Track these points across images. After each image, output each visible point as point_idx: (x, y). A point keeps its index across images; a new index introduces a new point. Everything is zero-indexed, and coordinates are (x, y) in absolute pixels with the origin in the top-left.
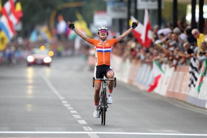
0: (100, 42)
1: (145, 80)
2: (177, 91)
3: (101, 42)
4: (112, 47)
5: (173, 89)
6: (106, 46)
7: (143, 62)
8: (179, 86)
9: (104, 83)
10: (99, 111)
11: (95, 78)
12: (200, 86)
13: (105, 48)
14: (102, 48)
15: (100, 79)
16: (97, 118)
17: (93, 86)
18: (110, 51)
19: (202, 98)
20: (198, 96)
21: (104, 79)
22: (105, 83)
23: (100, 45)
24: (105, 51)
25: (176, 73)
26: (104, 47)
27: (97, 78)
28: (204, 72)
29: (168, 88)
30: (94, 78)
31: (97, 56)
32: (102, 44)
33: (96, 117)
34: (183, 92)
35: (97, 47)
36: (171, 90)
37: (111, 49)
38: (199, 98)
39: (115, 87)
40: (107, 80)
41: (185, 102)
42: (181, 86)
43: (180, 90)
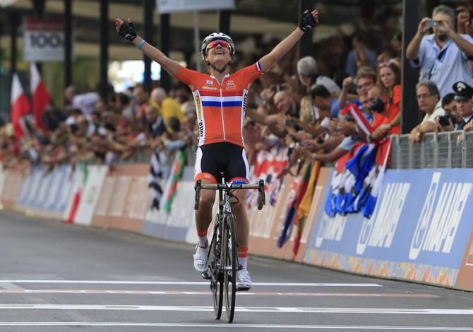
0: (210, 79)
1: (41, 197)
2: (117, 213)
3: (214, 77)
4: (246, 92)
5: (109, 210)
6: (228, 89)
7: (37, 163)
8: (121, 203)
12: (170, 200)
13: (225, 94)
14: (217, 94)
18: (239, 104)
19: (177, 224)
20: (167, 220)
21: (229, 186)
23: (210, 86)
24: (226, 104)
25: (111, 180)
26: (221, 91)
28: (178, 173)
29: (96, 209)
31: (203, 118)
32: (216, 85)
34: (132, 215)
35: (203, 93)
36: (102, 213)
37: (243, 97)
38: (169, 223)
40: (236, 188)
41: (138, 234)
42: (127, 203)
43: (125, 212)
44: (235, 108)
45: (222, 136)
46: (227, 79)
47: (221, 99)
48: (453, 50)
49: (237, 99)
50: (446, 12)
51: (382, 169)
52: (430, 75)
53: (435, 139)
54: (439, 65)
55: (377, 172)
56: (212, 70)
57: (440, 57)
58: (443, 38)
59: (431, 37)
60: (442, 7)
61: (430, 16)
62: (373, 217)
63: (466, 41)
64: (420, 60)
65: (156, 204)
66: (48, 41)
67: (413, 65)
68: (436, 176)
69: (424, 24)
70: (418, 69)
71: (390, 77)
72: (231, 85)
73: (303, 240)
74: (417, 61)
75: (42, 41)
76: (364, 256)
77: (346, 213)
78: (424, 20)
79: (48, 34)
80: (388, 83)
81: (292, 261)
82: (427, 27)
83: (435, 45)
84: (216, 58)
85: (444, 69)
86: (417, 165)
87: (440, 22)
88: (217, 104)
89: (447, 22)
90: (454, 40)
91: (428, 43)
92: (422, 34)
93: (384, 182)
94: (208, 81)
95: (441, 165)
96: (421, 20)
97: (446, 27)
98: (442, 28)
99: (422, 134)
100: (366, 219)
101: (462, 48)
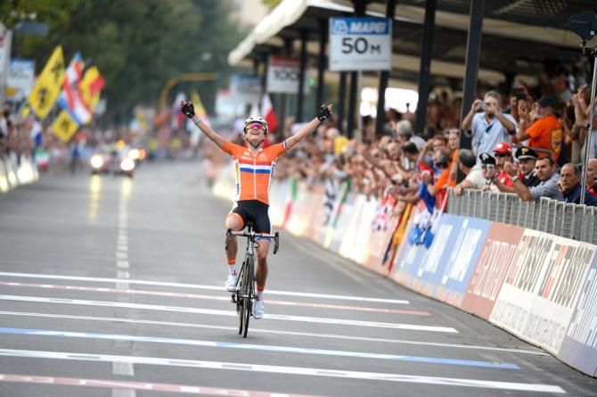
0: (247, 151)
3: (251, 150)
4: (273, 163)
6: (260, 160)
9: (250, 243)
13: (258, 164)
14: (251, 163)
15: (242, 233)
18: (268, 172)
21: (252, 234)
22: (254, 242)
23: (246, 156)
24: (258, 171)
26: (255, 161)
31: (239, 180)
32: (251, 156)
35: (241, 162)
37: (272, 166)
39: (275, 253)
40: (257, 236)
44: (265, 174)
45: (253, 196)
46: (260, 153)
47: (255, 167)
48: (498, 126)
49: (266, 167)
50: (495, 97)
51: (441, 212)
52: (479, 143)
53: (469, 194)
54: (486, 136)
55: (437, 215)
56: (249, 145)
57: (488, 130)
58: (491, 116)
59: (483, 114)
60: (492, 92)
61: (482, 99)
62: (430, 248)
63: (508, 120)
64: (473, 131)
65: (327, 220)
66: (288, 75)
67: (467, 134)
68: (466, 222)
69: (476, 105)
70: (471, 139)
71: (455, 141)
72: (263, 157)
73: (395, 261)
74: (470, 132)
75: (283, 75)
76: (421, 278)
77: (417, 244)
78: (477, 101)
79: (289, 70)
80: (453, 145)
81: (385, 277)
82: (478, 107)
83: (485, 121)
84: (253, 137)
85: (490, 139)
86: (459, 212)
87: (488, 104)
88: (251, 171)
89: (494, 104)
90: (498, 119)
91: (479, 120)
92: (475, 113)
94: (246, 153)
95: (471, 215)
96: (473, 100)
97: (492, 108)
98: (490, 109)
99: (462, 189)
100: (426, 250)
101: (504, 125)
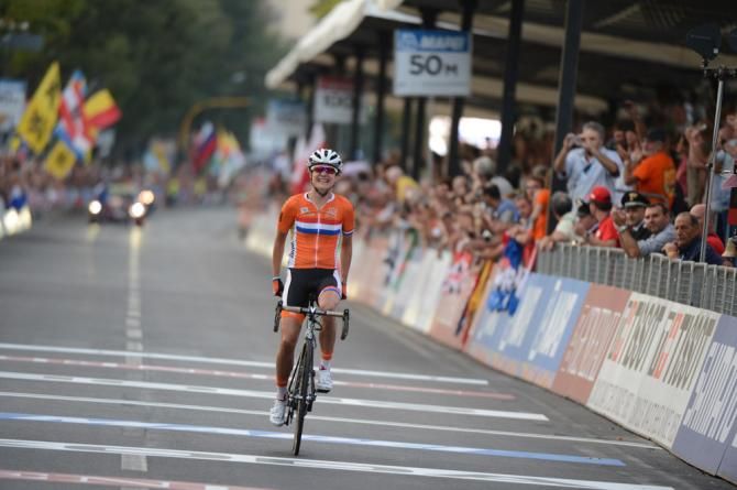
9: (310, 323)
10: (287, 408)
11: (285, 304)
15: (299, 308)
16: (281, 425)
17: (276, 330)
21: (313, 311)
22: (314, 321)
26: (319, 216)
27: (289, 304)
30: (280, 305)
33: (277, 422)
39: (343, 338)
40: (319, 314)
48: (597, 166)
51: (528, 270)
53: (562, 248)
54: (584, 177)
55: (523, 274)
57: (586, 170)
59: (581, 150)
60: (592, 123)
62: (515, 315)
64: (568, 172)
65: (387, 280)
66: (341, 101)
67: (560, 176)
68: (559, 284)
69: (569, 140)
73: (472, 332)
74: (564, 174)
75: (335, 101)
76: (502, 353)
77: (499, 310)
79: (341, 94)
81: (459, 352)
83: (583, 159)
85: (589, 180)
86: (550, 273)
88: (314, 232)
92: (569, 149)
93: (526, 285)
95: (565, 275)
100: (509, 318)
101: (605, 165)
